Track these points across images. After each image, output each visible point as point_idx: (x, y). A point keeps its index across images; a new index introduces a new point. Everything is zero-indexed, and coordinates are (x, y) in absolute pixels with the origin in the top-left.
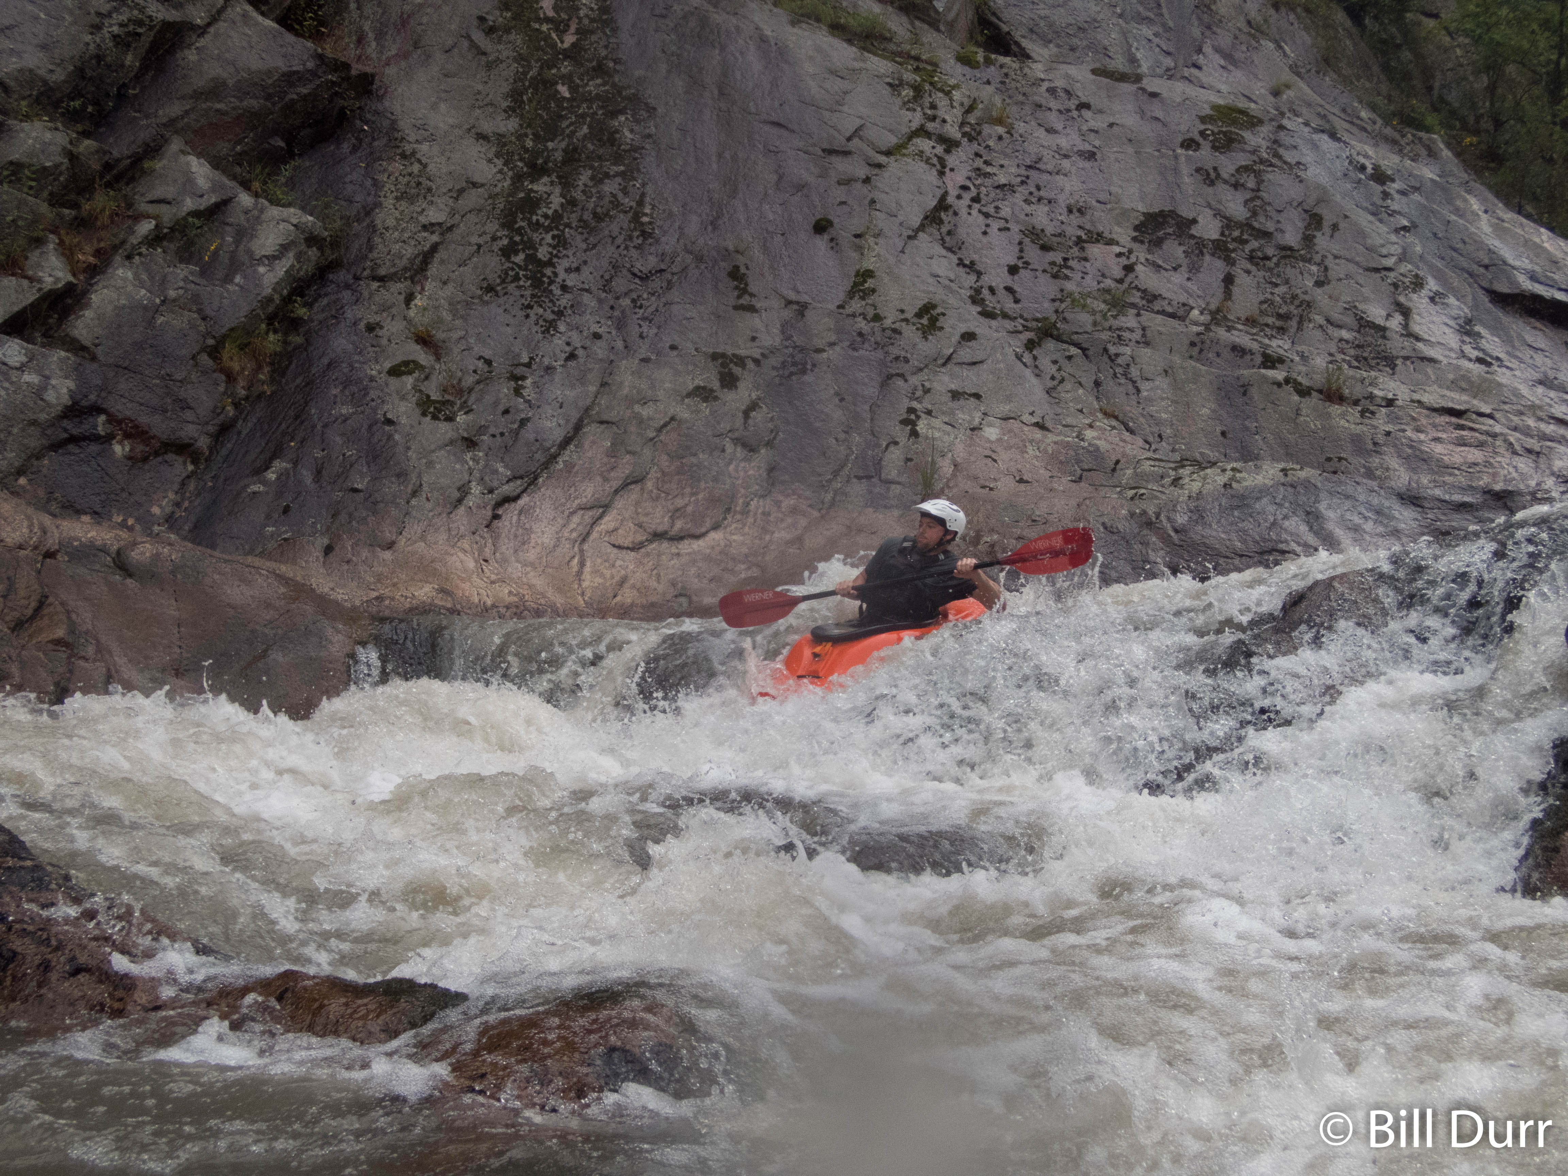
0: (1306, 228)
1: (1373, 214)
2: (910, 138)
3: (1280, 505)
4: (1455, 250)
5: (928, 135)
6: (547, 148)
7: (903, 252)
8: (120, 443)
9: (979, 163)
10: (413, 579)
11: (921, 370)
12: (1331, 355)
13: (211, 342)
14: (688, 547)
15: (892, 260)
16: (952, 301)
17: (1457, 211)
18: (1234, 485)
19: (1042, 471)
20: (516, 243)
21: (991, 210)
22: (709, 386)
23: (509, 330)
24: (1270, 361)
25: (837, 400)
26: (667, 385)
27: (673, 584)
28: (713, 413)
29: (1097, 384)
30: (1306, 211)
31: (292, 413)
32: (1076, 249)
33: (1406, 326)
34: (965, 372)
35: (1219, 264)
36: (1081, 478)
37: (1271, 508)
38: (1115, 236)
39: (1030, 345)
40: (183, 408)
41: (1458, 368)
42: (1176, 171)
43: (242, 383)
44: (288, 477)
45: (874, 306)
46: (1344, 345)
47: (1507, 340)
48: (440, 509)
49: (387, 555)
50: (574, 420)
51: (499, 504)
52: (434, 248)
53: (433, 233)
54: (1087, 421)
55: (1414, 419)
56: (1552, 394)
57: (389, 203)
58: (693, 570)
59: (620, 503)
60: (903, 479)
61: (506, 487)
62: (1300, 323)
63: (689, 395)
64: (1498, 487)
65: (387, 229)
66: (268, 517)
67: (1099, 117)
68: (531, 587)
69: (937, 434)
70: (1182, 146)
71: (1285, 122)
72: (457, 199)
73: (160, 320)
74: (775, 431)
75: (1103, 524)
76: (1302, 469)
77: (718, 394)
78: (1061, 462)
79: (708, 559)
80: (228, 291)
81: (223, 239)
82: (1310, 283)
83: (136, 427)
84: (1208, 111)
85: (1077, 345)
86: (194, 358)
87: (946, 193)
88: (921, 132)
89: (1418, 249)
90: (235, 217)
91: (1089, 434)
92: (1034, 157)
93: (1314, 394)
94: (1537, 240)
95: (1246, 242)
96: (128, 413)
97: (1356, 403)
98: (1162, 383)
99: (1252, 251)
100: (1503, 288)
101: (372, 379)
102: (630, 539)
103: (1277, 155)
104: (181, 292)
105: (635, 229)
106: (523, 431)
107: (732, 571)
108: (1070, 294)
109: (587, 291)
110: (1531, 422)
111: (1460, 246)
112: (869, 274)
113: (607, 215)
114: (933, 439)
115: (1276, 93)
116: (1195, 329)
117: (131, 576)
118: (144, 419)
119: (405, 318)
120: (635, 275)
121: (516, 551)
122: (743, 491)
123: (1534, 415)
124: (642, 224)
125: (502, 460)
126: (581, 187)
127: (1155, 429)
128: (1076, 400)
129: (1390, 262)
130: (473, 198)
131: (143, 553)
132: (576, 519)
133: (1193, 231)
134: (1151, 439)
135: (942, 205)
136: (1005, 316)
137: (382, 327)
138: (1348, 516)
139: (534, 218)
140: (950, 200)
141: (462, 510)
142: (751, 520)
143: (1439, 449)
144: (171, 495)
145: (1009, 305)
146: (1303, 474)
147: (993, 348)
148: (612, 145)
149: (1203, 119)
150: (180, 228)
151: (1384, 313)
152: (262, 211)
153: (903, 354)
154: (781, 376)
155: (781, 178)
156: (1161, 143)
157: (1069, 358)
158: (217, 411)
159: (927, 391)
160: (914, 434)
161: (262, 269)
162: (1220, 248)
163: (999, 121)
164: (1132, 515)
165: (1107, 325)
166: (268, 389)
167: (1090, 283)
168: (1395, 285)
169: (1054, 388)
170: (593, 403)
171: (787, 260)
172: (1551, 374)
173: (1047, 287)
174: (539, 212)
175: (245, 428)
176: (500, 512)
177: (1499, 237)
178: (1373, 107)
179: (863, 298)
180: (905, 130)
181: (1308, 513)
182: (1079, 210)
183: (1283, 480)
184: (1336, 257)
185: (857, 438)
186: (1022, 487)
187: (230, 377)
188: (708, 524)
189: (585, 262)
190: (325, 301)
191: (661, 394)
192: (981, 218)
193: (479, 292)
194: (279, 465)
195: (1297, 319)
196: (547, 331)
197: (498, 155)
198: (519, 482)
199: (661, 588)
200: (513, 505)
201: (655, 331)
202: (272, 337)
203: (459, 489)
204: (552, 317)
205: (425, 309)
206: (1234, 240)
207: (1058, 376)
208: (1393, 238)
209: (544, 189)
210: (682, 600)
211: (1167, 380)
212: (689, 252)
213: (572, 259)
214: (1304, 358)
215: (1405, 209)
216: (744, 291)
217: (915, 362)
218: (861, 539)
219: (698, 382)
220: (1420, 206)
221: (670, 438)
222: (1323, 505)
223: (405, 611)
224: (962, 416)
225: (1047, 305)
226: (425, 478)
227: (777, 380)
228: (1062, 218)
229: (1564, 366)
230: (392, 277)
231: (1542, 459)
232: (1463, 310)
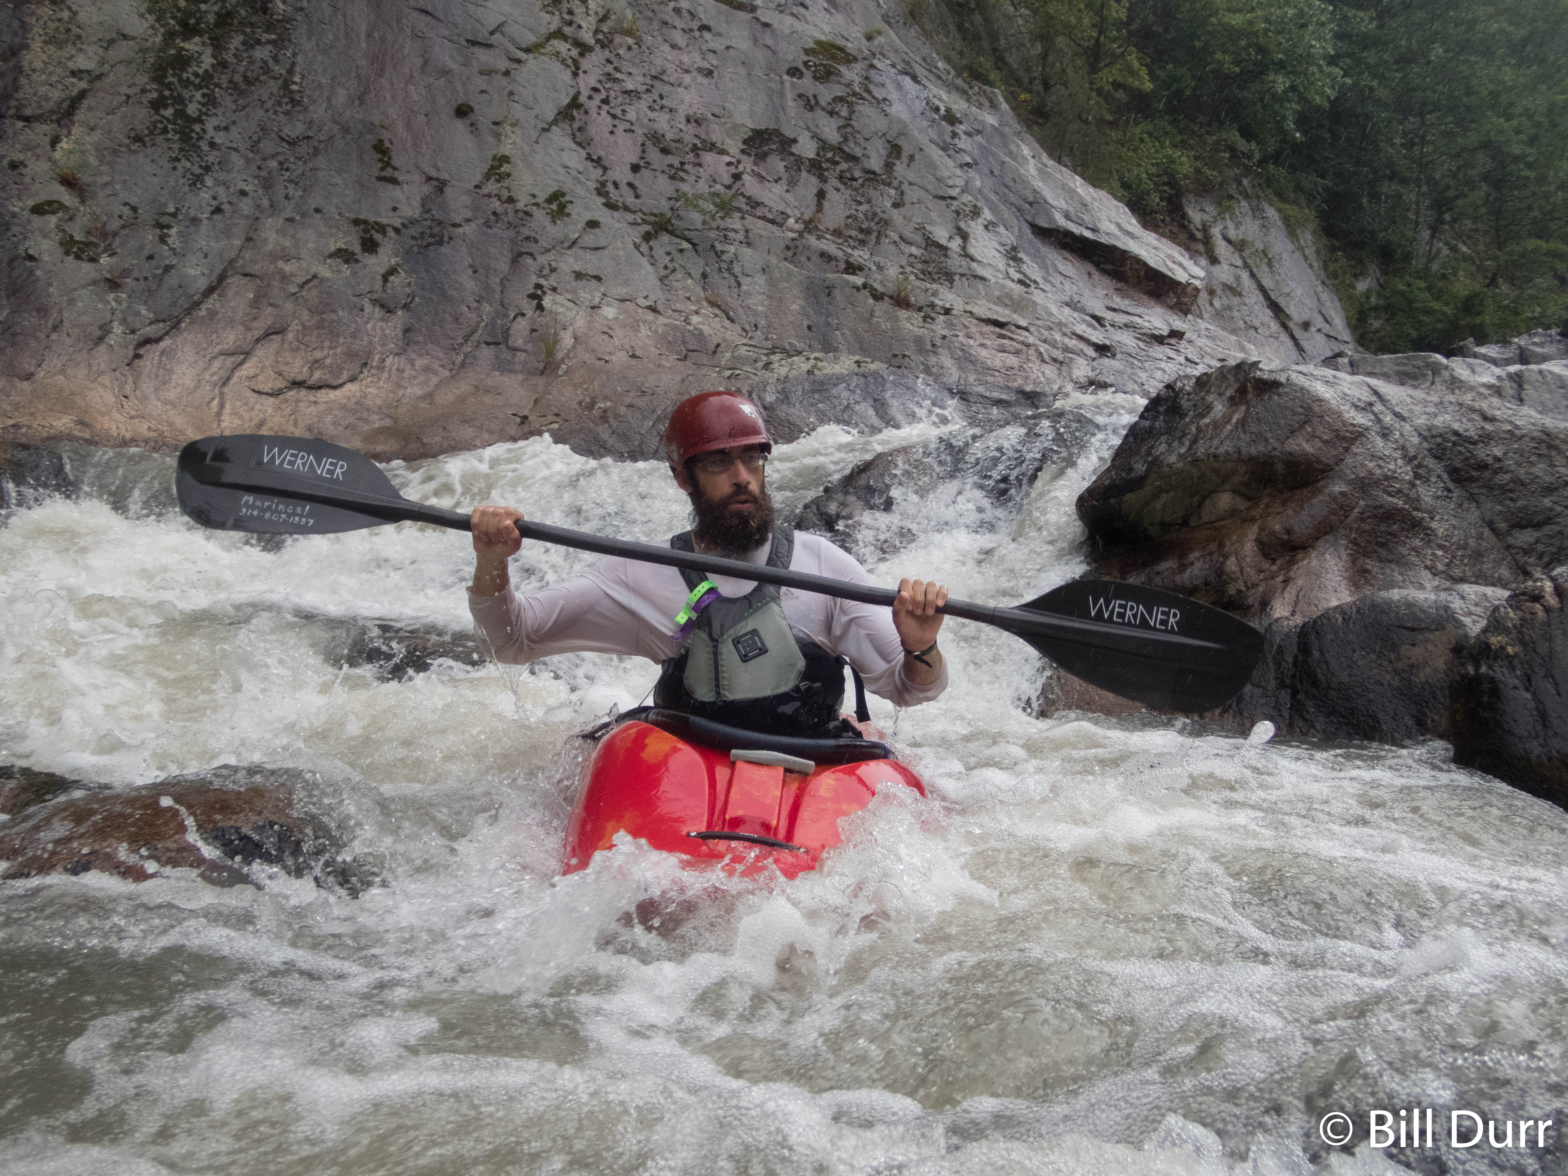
0: (888, 156)
1: (944, 149)
2: (548, 39)
3: (853, 392)
4: (1007, 187)
5: (565, 38)
6: (199, 10)
7: (537, 142)
9: (609, 68)
10: (51, 410)
11: (549, 250)
12: (902, 267)
14: (326, 396)
15: (526, 149)
16: (580, 191)
17: (1010, 154)
18: (816, 372)
19: (652, 349)
20: (165, 98)
21: (618, 112)
22: (351, 249)
23: (156, 180)
24: (852, 268)
25: (470, 272)
26: (311, 245)
27: (310, 429)
28: (354, 274)
29: (704, 276)
30: (889, 142)
32: (691, 155)
33: (964, 248)
34: (588, 255)
35: (814, 180)
36: (686, 357)
37: (845, 394)
38: (725, 147)
39: (647, 237)
41: (1003, 287)
42: (782, 95)
45: (509, 190)
46: (912, 260)
47: (1044, 267)
48: (81, 345)
49: (26, 385)
50: (218, 271)
51: (142, 344)
52: (82, 95)
53: (81, 79)
54: (694, 308)
55: (965, 327)
56: (1076, 315)
57: (36, 45)
58: (329, 419)
59: (260, 352)
60: (529, 347)
61: (148, 329)
62: (878, 237)
63: (331, 256)
64: (1028, 388)
65: (34, 71)
67: (718, 39)
68: (170, 424)
69: (560, 310)
70: (788, 73)
71: (875, 62)
72: (106, 49)
74: (412, 296)
76: (873, 362)
77: (359, 257)
78: (669, 342)
79: (344, 407)
82: (888, 204)
84: (811, 45)
85: (689, 240)
87: (579, 93)
88: (558, 34)
89: (978, 183)
91: (695, 319)
92: (659, 69)
93: (886, 299)
94: (1072, 186)
95: (837, 163)
97: (920, 309)
98: (760, 279)
99: (842, 172)
100: (1043, 223)
101: (14, 215)
102: (270, 385)
103: (867, 91)
105: (284, 96)
106: (167, 278)
107: (366, 421)
108: (685, 195)
109: (235, 149)
110: (1058, 337)
111: (1011, 184)
112: (505, 159)
113: (257, 79)
114: (557, 314)
115: (869, 38)
116: (791, 235)
119: (50, 159)
120: (283, 139)
121: (156, 390)
122: (379, 348)
123: (1061, 330)
124: (292, 92)
125: (145, 303)
126: (233, 51)
127: (752, 320)
128: (686, 288)
129: (954, 192)
130: (123, 50)
132: (217, 364)
133: (793, 150)
134: (747, 328)
135: (575, 103)
136: (626, 209)
137: (25, 166)
138: (908, 404)
139: (185, 75)
140: (582, 99)
141: (102, 348)
142: (386, 375)
143: (984, 353)
145: (630, 200)
146: (873, 367)
147: (615, 237)
148: (265, 13)
149: (807, 52)
151: (947, 235)
153: (533, 235)
154: (419, 246)
155: (426, 62)
156: (770, 69)
157: (681, 251)
159: (553, 270)
160: (540, 307)
162: (816, 167)
163: (629, 33)
165: (714, 225)
167: (703, 187)
168: (957, 213)
169: (667, 277)
170: (238, 256)
171: (429, 139)
172: (1076, 298)
173: (664, 185)
174: (190, 70)
176: (142, 352)
177: (1044, 181)
178: (948, 60)
179: (498, 181)
180: (544, 30)
181: (876, 400)
182: (696, 121)
183: (856, 370)
184: (911, 184)
185: (487, 308)
186: (634, 362)
188: (345, 376)
189: (234, 123)
191: (304, 253)
192: (609, 119)
193: (127, 141)
195: (875, 234)
196: (194, 184)
197: (150, 11)
198: (161, 325)
200: (155, 346)
201: (300, 193)
203: (100, 328)
204: (199, 171)
205: (71, 152)
206: (827, 160)
207: (670, 266)
208: (958, 172)
209: (196, 48)
211: (764, 277)
212: (337, 123)
213: (221, 117)
214: (880, 267)
215: (969, 148)
216: (388, 164)
217: (544, 243)
218: (488, 399)
219: (340, 245)
220: (981, 146)
221: (311, 294)
222: (888, 394)
223: (42, 440)
224: (584, 295)
225: (664, 202)
226: (66, 314)
227: (415, 249)
228: (681, 126)
229: (1087, 292)
230: (38, 118)
231: (1064, 368)
232: (1010, 238)
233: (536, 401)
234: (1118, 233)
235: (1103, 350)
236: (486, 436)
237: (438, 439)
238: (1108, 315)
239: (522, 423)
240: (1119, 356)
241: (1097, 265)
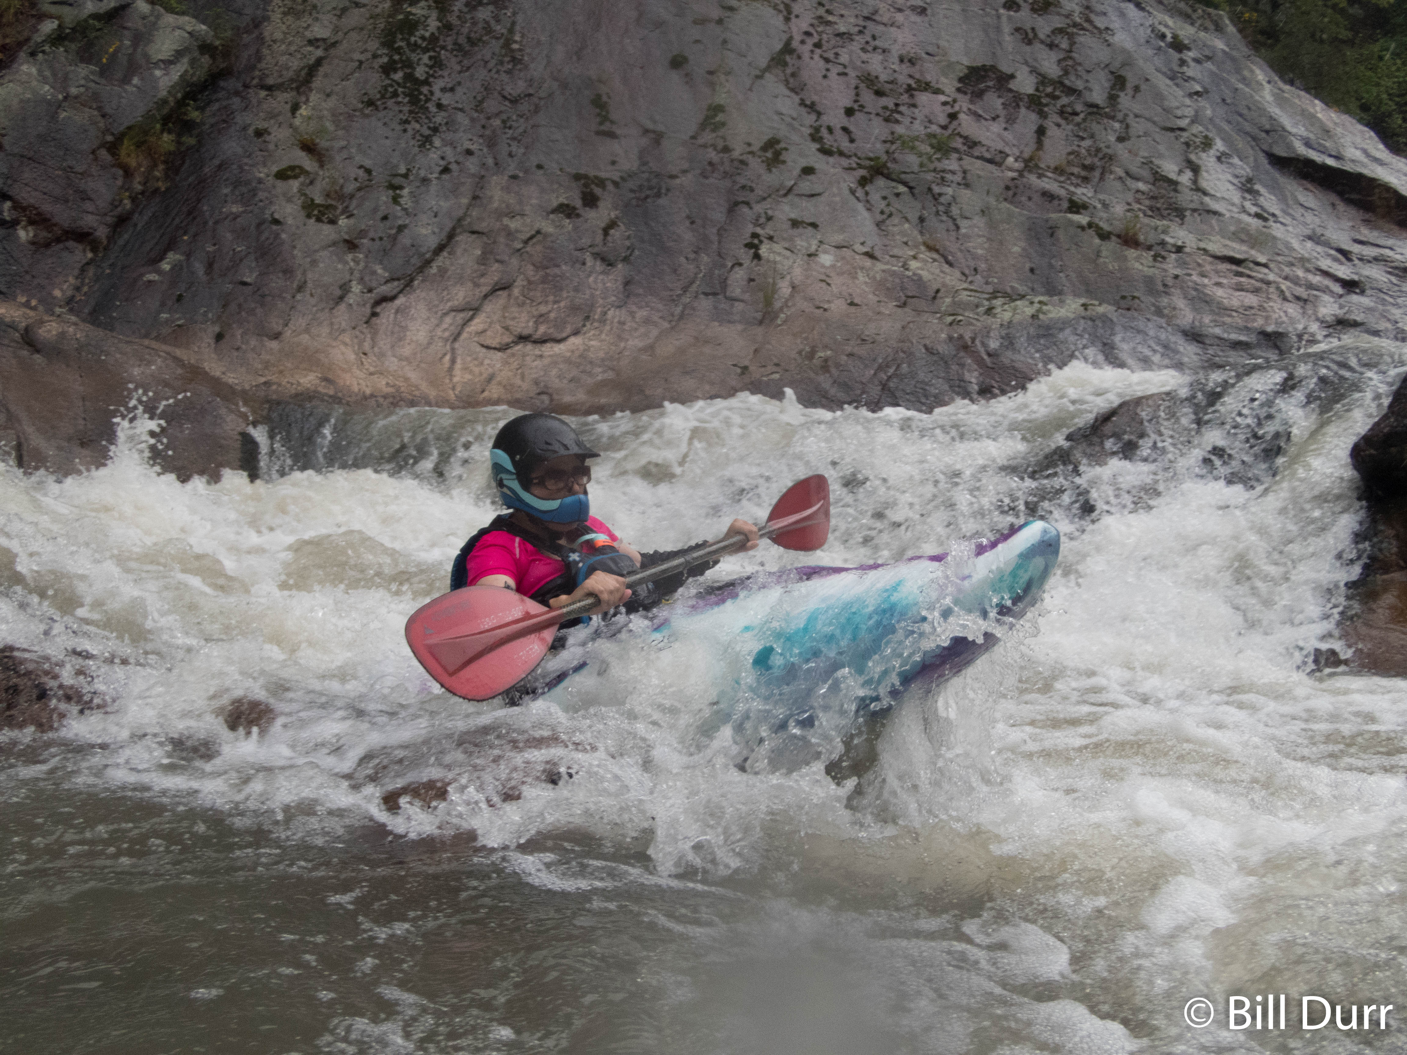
0: (1112, 88)
1: (1172, 79)
3: (1081, 336)
4: (1241, 115)
7: (750, 89)
8: (25, 228)
9: (821, 11)
10: (297, 368)
11: (764, 199)
12: (1129, 204)
13: (109, 138)
14: (551, 350)
15: (740, 97)
16: (795, 138)
17: (1244, 80)
18: (1041, 316)
19: (871, 296)
20: (395, 62)
21: (830, 55)
22: (572, 204)
23: (388, 141)
24: (1075, 207)
25: (687, 223)
26: (534, 201)
27: (536, 382)
28: (576, 228)
29: (922, 220)
30: (1112, 73)
31: (185, 209)
32: (906, 96)
33: (1195, 182)
34: (804, 203)
35: (1033, 116)
36: (905, 304)
37: (1072, 338)
38: (940, 86)
39: (863, 182)
40: (83, 199)
41: (1239, 221)
42: (998, 29)
43: (138, 179)
44: (181, 269)
45: (724, 138)
46: (1139, 196)
47: (1283, 199)
48: (323, 305)
49: (274, 345)
50: (448, 229)
51: (379, 302)
52: (319, 62)
53: (318, 47)
54: (912, 253)
55: (1199, 265)
56: (1319, 249)
57: (276, 17)
58: (554, 372)
59: (488, 307)
60: (747, 296)
61: (384, 288)
62: (1103, 173)
63: (553, 211)
64: (1270, 329)
65: (274, 41)
66: (163, 304)
68: (407, 379)
69: (778, 259)
70: (1004, 6)
72: (340, 17)
73: (63, 115)
74: (631, 249)
75: (925, 346)
76: (1100, 305)
77: (581, 211)
78: (888, 289)
79: (568, 361)
80: (126, 91)
81: (121, 41)
82: (1112, 139)
83: (39, 214)
85: (905, 184)
86: (93, 152)
87: (791, 38)
89: (1209, 112)
90: (133, 22)
91: (914, 264)
92: (871, 9)
93: (1113, 238)
94: (1312, 110)
95: (1057, 98)
96: (32, 201)
97: (1149, 248)
98: (979, 221)
99: (1063, 106)
100: (1280, 151)
101: (260, 181)
102: (498, 340)
103: (1088, 20)
104: (82, 89)
105: (506, 55)
106: (400, 237)
107: (590, 374)
108: (901, 136)
109: (461, 110)
110: (1300, 273)
111: (1245, 111)
112: (719, 109)
113: (480, 40)
114: (775, 263)
116: (1011, 174)
117: (38, 351)
118: (47, 208)
119: (291, 126)
120: (504, 97)
121: (393, 347)
122: (601, 301)
123: (1303, 266)
124: (513, 51)
125: (381, 262)
126: (457, 13)
127: (972, 264)
128: (903, 233)
129: (1183, 123)
130: (355, 17)
131: (49, 331)
132: (448, 320)
133: (1012, 85)
134: (967, 272)
135: (788, 49)
136: (841, 154)
137: (269, 134)
138: (1140, 348)
139: (413, 39)
140: (795, 44)
141: (342, 307)
142: (608, 328)
143: (1220, 292)
144: (71, 280)
145: (845, 144)
146: (1101, 309)
147: (830, 183)
150: (81, 29)
151: (1176, 169)
152: (158, 17)
153: (749, 184)
154: (638, 199)
155: (641, 15)
156: (986, 3)
157: (898, 195)
158: (114, 204)
159: (769, 219)
160: (757, 257)
161: (158, 73)
162: (1035, 103)
164: (951, 338)
165: (932, 166)
166: (162, 186)
167: (918, 128)
168: (1187, 144)
169: (883, 221)
170: (465, 214)
171: (645, 92)
172: (1319, 231)
173: (878, 129)
174: (417, 33)
175: (141, 220)
176: (378, 310)
177: (1280, 106)
179: (713, 131)
181: (1105, 344)
182: (910, 61)
183: (1083, 313)
184: (1136, 116)
185: (705, 258)
186: (853, 309)
187: (128, 173)
188: (568, 330)
189: (459, 83)
190: (216, 106)
191: (528, 209)
192: (822, 63)
193: (360, 106)
194: (173, 257)
195: (1099, 171)
196: (422, 146)
198: (396, 283)
199: (525, 386)
200: (390, 304)
201: (522, 150)
202: (166, 137)
203: (341, 287)
204: (427, 132)
205: (309, 118)
206: (1048, 95)
207: (887, 211)
208: (1188, 101)
209: (422, 12)
210: (545, 398)
211: (984, 219)
212: (555, 79)
213: (447, 79)
214: (1105, 206)
215: (1199, 76)
216: (605, 119)
217: (759, 192)
218: (707, 350)
219: (562, 200)
220: (1212, 73)
221: (535, 250)
222: (1117, 339)
223: (291, 397)
224: (800, 243)
225: (878, 146)
226: (310, 275)
227: (634, 202)
228: (895, 67)
229: (1331, 224)
230: (279, 87)
231: (1309, 306)
232: (1245, 170)
233: (756, 351)
234: (1365, 160)
235: (1350, 286)
236: (707, 387)
237: (659, 391)
238: (1356, 248)
239: (743, 373)
240: (1369, 292)
241: (1341, 194)
